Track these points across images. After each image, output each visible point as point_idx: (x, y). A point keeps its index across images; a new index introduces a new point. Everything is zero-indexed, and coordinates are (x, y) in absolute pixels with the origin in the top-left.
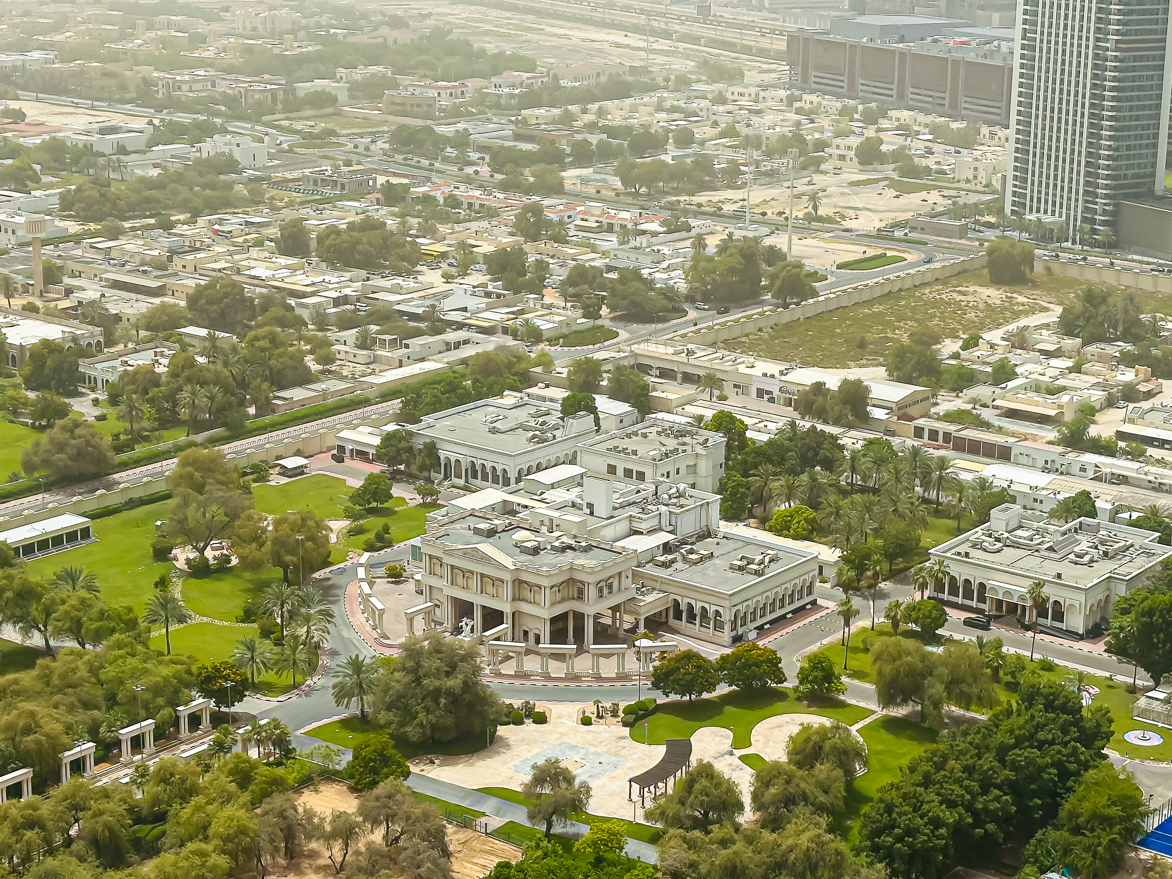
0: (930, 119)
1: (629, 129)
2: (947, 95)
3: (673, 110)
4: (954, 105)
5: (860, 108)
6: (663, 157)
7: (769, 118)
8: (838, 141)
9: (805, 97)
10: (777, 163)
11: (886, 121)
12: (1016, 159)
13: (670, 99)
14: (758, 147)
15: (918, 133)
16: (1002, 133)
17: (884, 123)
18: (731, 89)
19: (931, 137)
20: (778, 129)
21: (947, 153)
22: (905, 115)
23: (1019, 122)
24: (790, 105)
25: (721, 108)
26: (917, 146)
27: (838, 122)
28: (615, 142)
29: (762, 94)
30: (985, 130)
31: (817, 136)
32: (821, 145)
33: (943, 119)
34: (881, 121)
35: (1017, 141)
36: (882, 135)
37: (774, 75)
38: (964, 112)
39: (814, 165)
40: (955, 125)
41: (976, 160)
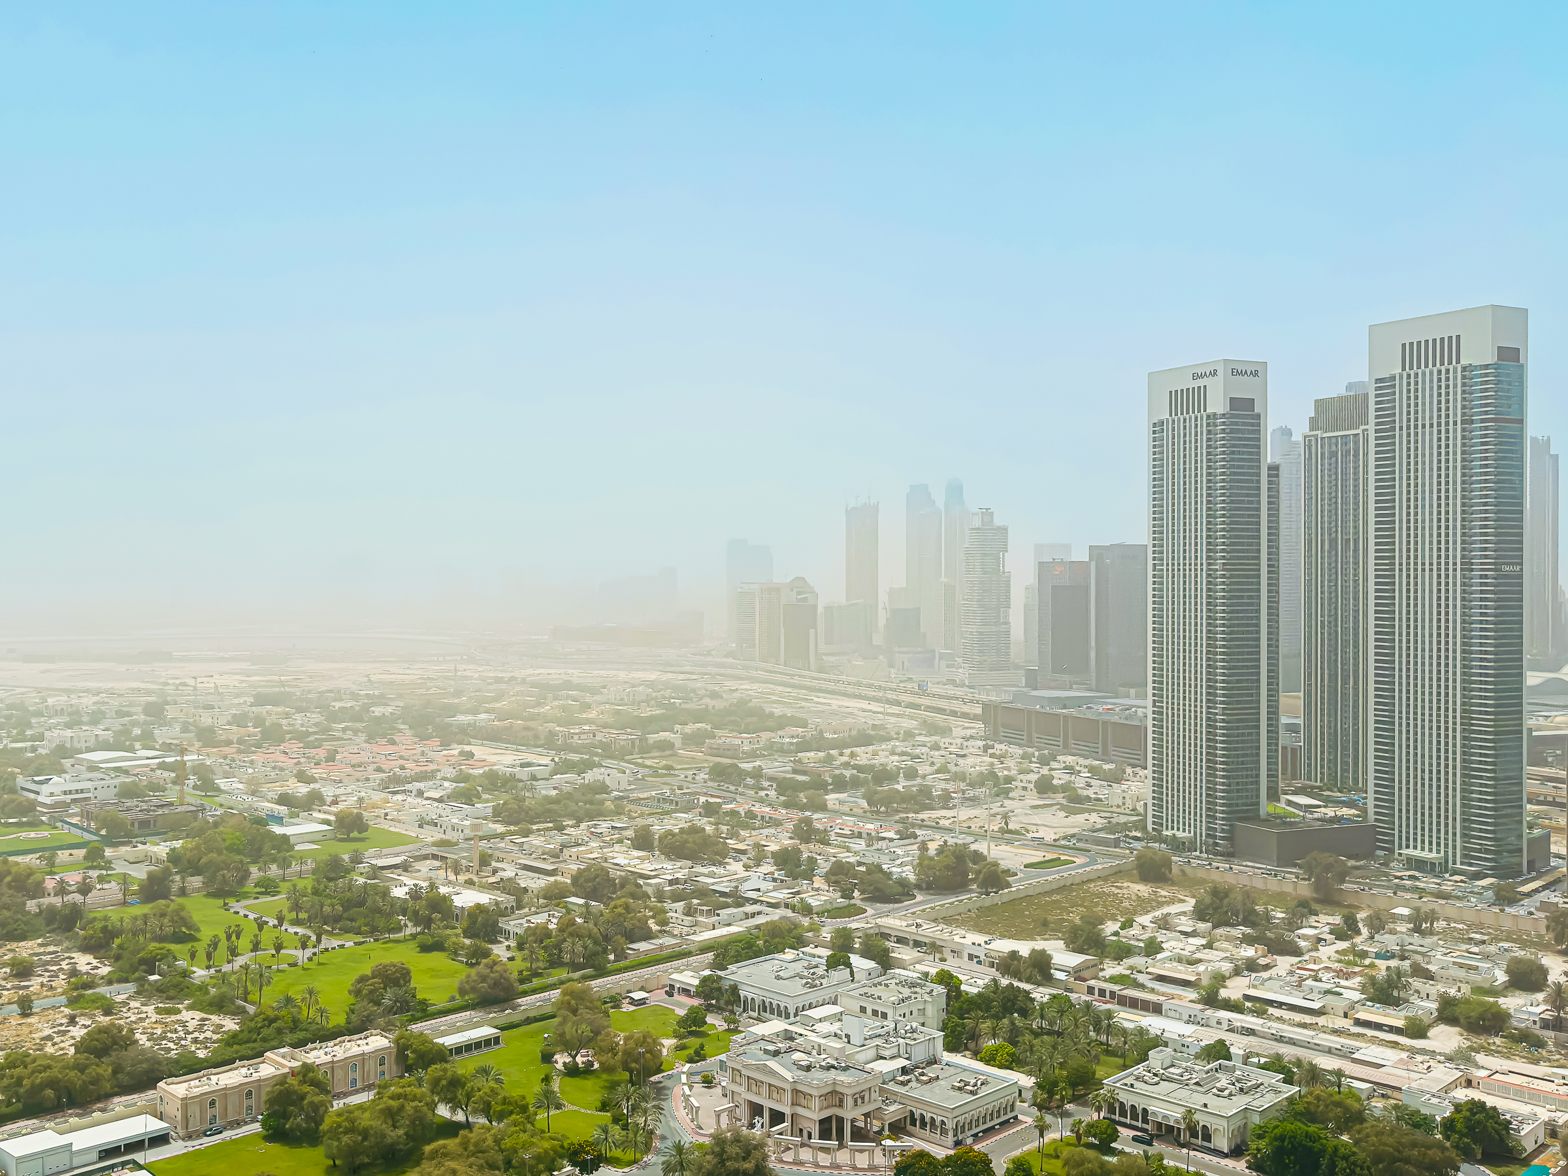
0: (1087, 762)
1: (873, 766)
2: (1100, 745)
3: (903, 754)
4: (1105, 752)
5: (1037, 754)
6: (896, 786)
7: (970, 760)
8: (1021, 777)
9: (996, 746)
10: (979, 792)
11: (1055, 763)
12: (1154, 791)
13: (900, 746)
14: (964, 780)
15: (1080, 772)
16: (1142, 773)
17: (1054, 765)
18: (943, 740)
19: (1089, 775)
20: (977, 768)
21: (1101, 786)
22: (1070, 759)
23: (1154, 765)
24: (985, 751)
25: (937, 753)
26: (1079, 782)
27: (1020, 763)
28: (862, 775)
29: (965, 744)
30: (1129, 770)
31: (1006, 773)
32: (1009, 780)
33: (1098, 762)
34: (1052, 763)
35: (1154, 778)
36: (1053, 773)
37: (974, 731)
38: (1112, 757)
39: (1005, 793)
40: (1106, 767)
41: (1124, 791)
